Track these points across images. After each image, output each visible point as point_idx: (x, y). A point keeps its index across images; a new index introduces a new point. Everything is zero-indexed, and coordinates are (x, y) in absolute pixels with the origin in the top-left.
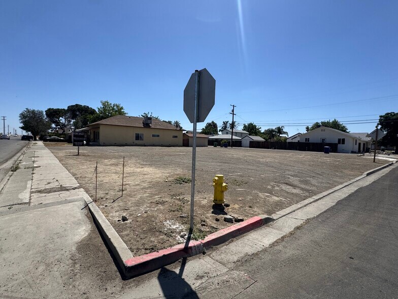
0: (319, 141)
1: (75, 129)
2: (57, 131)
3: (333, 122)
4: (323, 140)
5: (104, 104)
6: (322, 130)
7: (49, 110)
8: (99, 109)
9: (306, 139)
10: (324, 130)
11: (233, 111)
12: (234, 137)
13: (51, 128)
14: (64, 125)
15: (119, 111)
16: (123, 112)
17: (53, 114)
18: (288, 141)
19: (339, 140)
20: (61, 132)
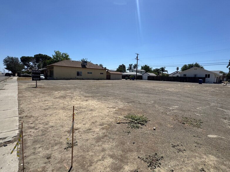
0: (193, 76)
1: (38, 69)
2: (28, 70)
3: (195, 64)
4: (195, 75)
5: (56, 53)
6: (195, 69)
7: (23, 57)
8: (53, 56)
9: (184, 75)
10: (196, 69)
11: (137, 57)
12: (138, 74)
13: (24, 68)
14: (32, 67)
15: (66, 58)
16: (69, 58)
17: (25, 60)
18: (170, 76)
19: (206, 75)
20: (30, 71)
